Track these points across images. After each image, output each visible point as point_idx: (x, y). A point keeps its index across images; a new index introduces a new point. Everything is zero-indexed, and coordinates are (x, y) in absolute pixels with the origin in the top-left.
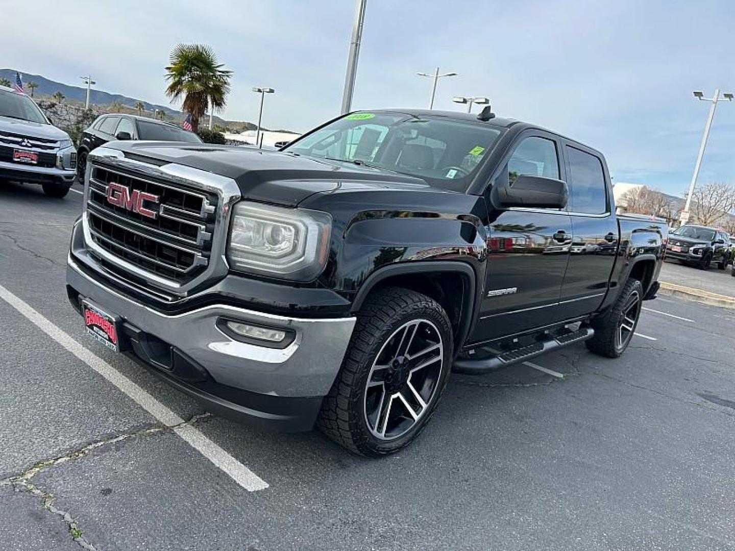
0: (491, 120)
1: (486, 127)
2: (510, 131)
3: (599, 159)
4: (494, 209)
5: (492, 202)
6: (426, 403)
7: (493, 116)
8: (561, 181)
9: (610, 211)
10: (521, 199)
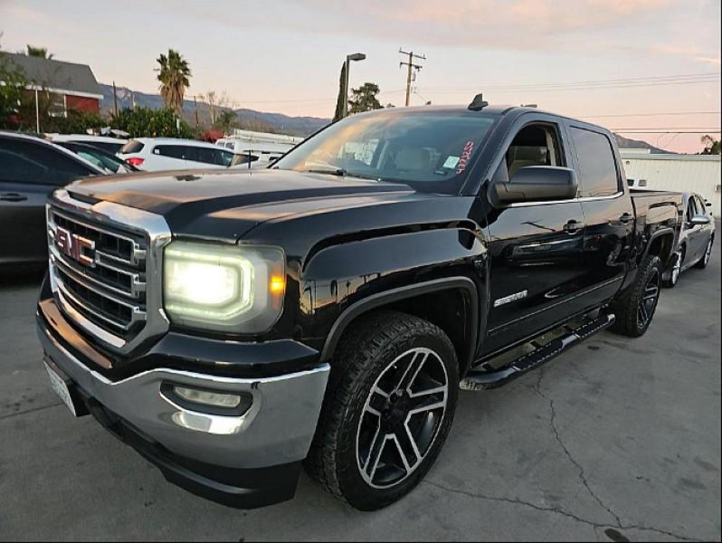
0: (484, 108)
1: (479, 117)
2: (505, 119)
3: (605, 135)
4: (493, 208)
5: (490, 201)
6: (422, 455)
7: (486, 104)
8: (568, 169)
9: (623, 191)
10: (523, 193)
